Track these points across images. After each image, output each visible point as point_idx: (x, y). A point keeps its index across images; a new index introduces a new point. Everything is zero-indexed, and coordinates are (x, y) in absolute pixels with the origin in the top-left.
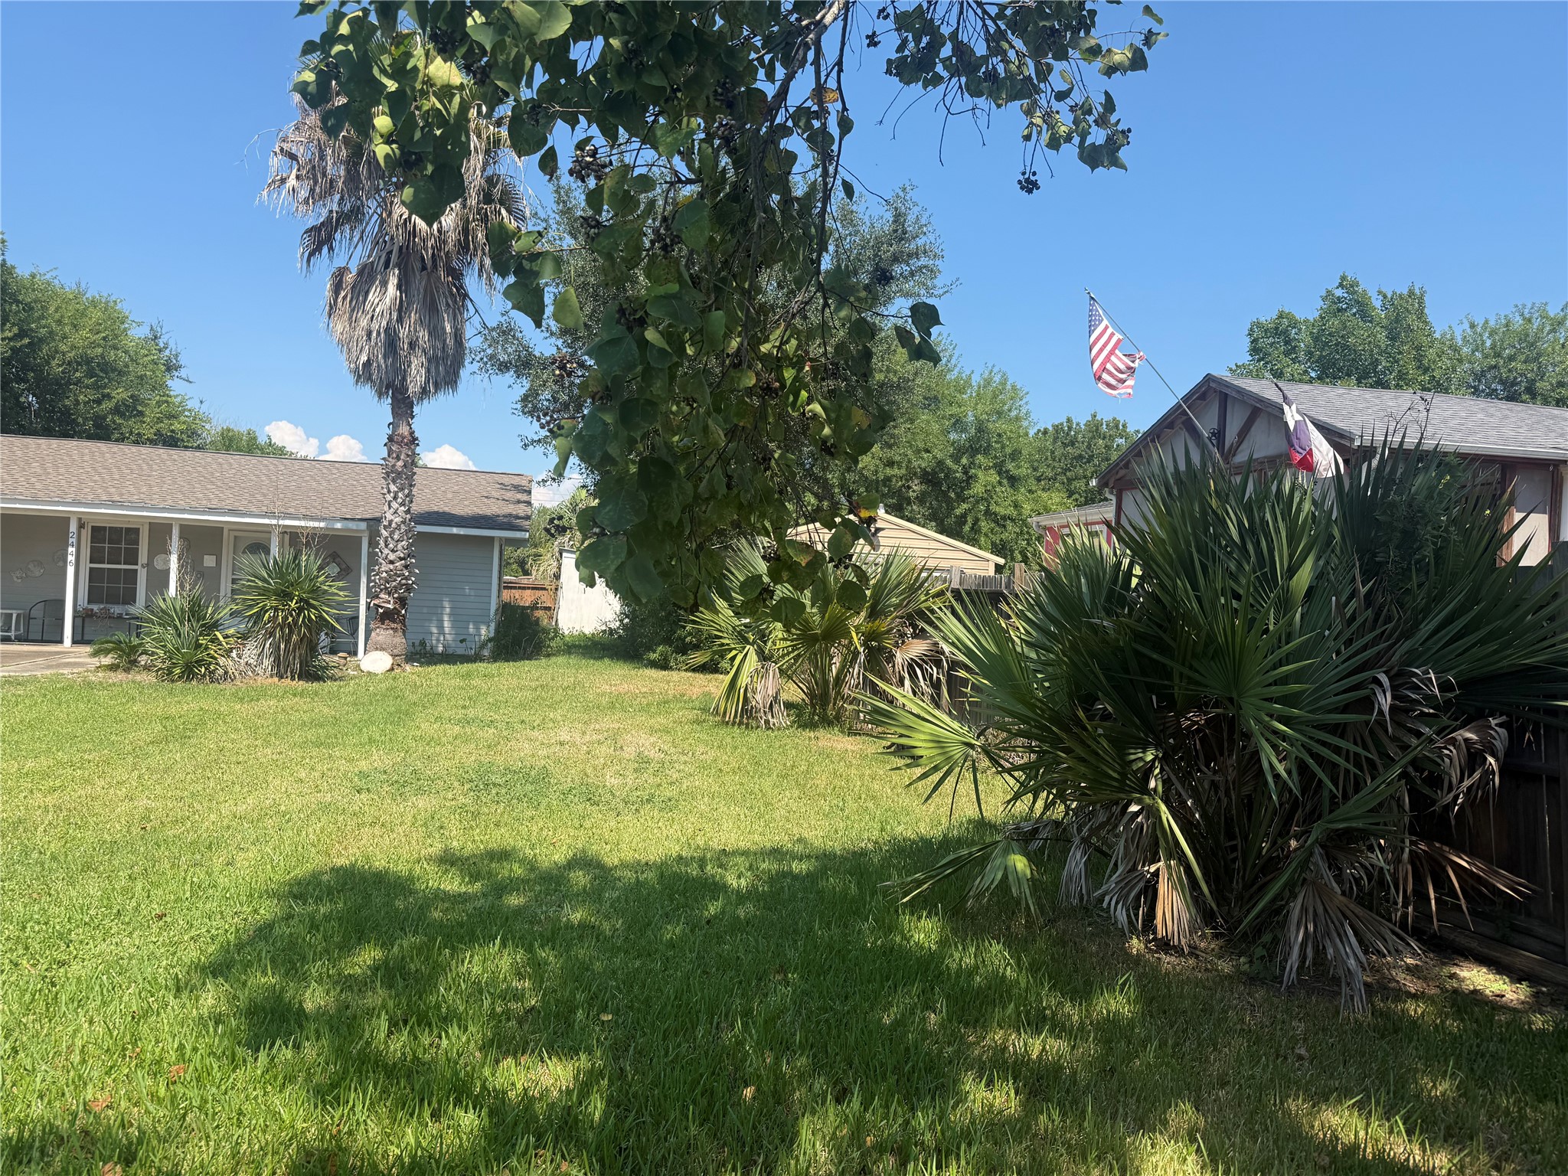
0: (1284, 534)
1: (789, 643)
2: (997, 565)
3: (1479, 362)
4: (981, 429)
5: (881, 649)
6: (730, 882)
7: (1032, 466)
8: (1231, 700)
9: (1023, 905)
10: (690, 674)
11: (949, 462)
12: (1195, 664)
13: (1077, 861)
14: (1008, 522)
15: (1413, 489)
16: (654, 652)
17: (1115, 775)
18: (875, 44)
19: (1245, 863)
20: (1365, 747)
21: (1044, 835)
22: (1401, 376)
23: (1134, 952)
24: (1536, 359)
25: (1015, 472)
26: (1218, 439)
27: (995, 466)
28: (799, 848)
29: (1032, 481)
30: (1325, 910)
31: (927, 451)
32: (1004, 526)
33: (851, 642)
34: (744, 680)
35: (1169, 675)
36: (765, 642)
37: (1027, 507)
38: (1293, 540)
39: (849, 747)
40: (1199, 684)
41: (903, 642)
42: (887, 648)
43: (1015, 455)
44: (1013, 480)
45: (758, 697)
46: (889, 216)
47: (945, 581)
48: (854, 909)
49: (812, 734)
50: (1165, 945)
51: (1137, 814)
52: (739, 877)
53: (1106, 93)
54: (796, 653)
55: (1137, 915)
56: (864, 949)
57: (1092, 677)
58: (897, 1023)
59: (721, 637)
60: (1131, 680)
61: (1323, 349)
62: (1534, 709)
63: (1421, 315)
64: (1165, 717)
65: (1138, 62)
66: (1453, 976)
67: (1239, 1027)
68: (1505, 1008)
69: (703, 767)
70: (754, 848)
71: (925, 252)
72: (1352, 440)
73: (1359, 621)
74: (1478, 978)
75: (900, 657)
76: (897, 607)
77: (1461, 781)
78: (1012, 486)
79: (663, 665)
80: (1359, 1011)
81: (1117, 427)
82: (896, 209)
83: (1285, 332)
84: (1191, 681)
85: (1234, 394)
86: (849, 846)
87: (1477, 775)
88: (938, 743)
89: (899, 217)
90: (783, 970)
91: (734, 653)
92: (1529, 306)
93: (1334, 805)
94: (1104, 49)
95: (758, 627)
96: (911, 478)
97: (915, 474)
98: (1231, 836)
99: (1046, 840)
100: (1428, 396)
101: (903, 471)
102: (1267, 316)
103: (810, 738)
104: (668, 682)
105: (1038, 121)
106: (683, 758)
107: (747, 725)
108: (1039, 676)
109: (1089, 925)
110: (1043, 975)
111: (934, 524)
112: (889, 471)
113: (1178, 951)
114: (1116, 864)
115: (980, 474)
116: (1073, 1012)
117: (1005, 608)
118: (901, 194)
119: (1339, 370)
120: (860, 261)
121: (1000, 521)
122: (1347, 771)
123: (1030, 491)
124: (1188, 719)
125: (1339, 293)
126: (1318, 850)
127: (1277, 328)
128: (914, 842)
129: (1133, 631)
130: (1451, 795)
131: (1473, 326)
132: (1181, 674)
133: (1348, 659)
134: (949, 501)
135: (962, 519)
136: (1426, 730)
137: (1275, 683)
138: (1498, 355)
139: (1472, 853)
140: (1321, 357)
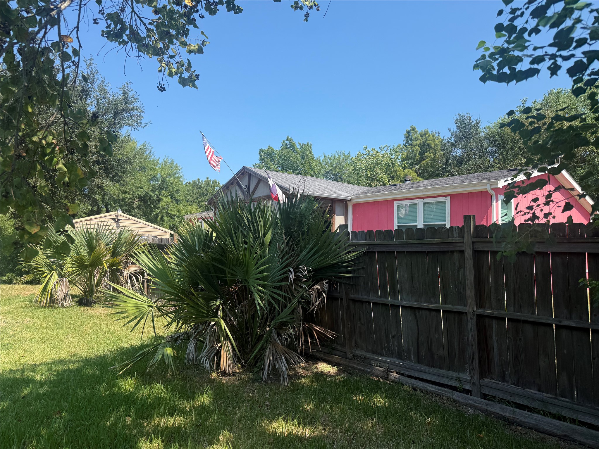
0: (262, 222)
1: (74, 269)
2: (170, 234)
3: (327, 168)
4: (163, 181)
5: (117, 270)
6: (37, 378)
7: (185, 196)
8: (246, 280)
9: (170, 367)
10: (24, 285)
11: (151, 193)
12: (234, 269)
13: (192, 346)
14: (176, 217)
15: (302, 208)
16: (5, 276)
17: (205, 312)
18: (97, 23)
19: (252, 338)
20: (288, 294)
21: (181, 338)
22: (305, 171)
23: (213, 378)
24: (342, 168)
25: (178, 198)
26: (248, 189)
27: (170, 195)
28: (74, 359)
29: (185, 202)
30: (276, 351)
31: (141, 188)
32: (174, 219)
33: (103, 268)
34: (50, 286)
35: (225, 273)
36: (62, 269)
37: (183, 212)
38: (265, 225)
39: (102, 312)
40: (236, 276)
41: (128, 266)
42: (120, 269)
43: (178, 191)
44: (177, 201)
45: (58, 294)
46: (121, 93)
47: (146, 240)
48: (98, 380)
49: (85, 308)
50: (224, 373)
51: (214, 325)
52: (42, 375)
53: (188, 60)
54: (78, 273)
55: (213, 364)
56: (101, 396)
57: (197, 275)
58: (112, 425)
59: (39, 268)
60: (211, 275)
61: (282, 161)
62: (336, 277)
63: (311, 152)
64: (224, 288)
65: (200, 50)
66: (316, 368)
67: (247, 399)
68: (330, 376)
69: (27, 328)
70: (51, 361)
71: (137, 109)
72: (289, 191)
73: (285, 251)
74: (324, 367)
75: (126, 273)
76: (124, 252)
77: (316, 302)
78: (177, 203)
79: (10, 282)
80: (287, 385)
81: (216, 183)
82: (124, 91)
83: (271, 154)
84: (232, 274)
85: (252, 174)
86: (98, 354)
87: (320, 299)
88: (137, 307)
89: (125, 94)
90: (60, 412)
91: (46, 274)
92: (340, 152)
93: (279, 314)
94: (188, 44)
95: (58, 262)
96: (134, 199)
97: (136, 197)
98: (247, 329)
99: (182, 340)
100: (305, 177)
101: (131, 196)
102: (265, 148)
103: (84, 310)
104: (12, 290)
105: (164, 65)
106: (17, 325)
107: (52, 307)
108: (179, 276)
109: (197, 370)
110: (176, 393)
111: (144, 218)
112: (124, 196)
113: (229, 374)
114: (206, 345)
115: (164, 198)
116: (187, 406)
117: (167, 250)
118: (126, 85)
119: (287, 168)
120: (108, 109)
121: (173, 217)
122: (283, 302)
123: (184, 205)
124: (232, 288)
125: (287, 142)
126: (274, 330)
127: (268, 152)
128: (129, 349)
129: (212, 257)
130: (313, 307)
131: (325, 157)
132: (229, 272)
133: (282, 263)
134: (151, 208)
135: (156, 216)
136: (304, 286)
137: (258, 273)
138: (332, 166)
139: (321, 325)
140: (282, 163)
